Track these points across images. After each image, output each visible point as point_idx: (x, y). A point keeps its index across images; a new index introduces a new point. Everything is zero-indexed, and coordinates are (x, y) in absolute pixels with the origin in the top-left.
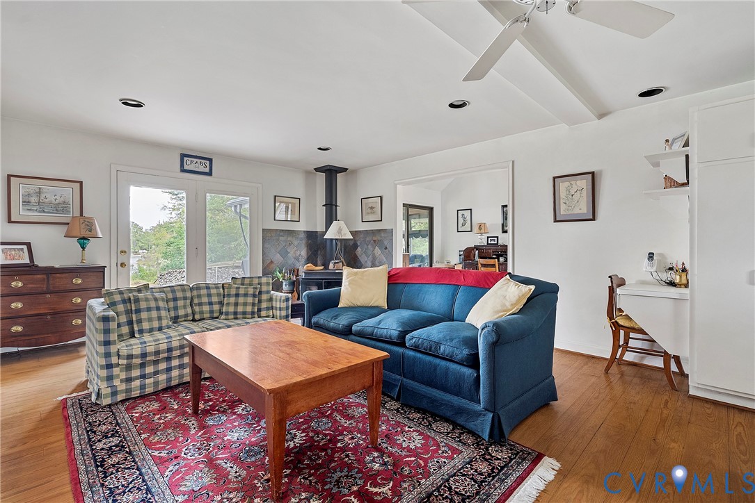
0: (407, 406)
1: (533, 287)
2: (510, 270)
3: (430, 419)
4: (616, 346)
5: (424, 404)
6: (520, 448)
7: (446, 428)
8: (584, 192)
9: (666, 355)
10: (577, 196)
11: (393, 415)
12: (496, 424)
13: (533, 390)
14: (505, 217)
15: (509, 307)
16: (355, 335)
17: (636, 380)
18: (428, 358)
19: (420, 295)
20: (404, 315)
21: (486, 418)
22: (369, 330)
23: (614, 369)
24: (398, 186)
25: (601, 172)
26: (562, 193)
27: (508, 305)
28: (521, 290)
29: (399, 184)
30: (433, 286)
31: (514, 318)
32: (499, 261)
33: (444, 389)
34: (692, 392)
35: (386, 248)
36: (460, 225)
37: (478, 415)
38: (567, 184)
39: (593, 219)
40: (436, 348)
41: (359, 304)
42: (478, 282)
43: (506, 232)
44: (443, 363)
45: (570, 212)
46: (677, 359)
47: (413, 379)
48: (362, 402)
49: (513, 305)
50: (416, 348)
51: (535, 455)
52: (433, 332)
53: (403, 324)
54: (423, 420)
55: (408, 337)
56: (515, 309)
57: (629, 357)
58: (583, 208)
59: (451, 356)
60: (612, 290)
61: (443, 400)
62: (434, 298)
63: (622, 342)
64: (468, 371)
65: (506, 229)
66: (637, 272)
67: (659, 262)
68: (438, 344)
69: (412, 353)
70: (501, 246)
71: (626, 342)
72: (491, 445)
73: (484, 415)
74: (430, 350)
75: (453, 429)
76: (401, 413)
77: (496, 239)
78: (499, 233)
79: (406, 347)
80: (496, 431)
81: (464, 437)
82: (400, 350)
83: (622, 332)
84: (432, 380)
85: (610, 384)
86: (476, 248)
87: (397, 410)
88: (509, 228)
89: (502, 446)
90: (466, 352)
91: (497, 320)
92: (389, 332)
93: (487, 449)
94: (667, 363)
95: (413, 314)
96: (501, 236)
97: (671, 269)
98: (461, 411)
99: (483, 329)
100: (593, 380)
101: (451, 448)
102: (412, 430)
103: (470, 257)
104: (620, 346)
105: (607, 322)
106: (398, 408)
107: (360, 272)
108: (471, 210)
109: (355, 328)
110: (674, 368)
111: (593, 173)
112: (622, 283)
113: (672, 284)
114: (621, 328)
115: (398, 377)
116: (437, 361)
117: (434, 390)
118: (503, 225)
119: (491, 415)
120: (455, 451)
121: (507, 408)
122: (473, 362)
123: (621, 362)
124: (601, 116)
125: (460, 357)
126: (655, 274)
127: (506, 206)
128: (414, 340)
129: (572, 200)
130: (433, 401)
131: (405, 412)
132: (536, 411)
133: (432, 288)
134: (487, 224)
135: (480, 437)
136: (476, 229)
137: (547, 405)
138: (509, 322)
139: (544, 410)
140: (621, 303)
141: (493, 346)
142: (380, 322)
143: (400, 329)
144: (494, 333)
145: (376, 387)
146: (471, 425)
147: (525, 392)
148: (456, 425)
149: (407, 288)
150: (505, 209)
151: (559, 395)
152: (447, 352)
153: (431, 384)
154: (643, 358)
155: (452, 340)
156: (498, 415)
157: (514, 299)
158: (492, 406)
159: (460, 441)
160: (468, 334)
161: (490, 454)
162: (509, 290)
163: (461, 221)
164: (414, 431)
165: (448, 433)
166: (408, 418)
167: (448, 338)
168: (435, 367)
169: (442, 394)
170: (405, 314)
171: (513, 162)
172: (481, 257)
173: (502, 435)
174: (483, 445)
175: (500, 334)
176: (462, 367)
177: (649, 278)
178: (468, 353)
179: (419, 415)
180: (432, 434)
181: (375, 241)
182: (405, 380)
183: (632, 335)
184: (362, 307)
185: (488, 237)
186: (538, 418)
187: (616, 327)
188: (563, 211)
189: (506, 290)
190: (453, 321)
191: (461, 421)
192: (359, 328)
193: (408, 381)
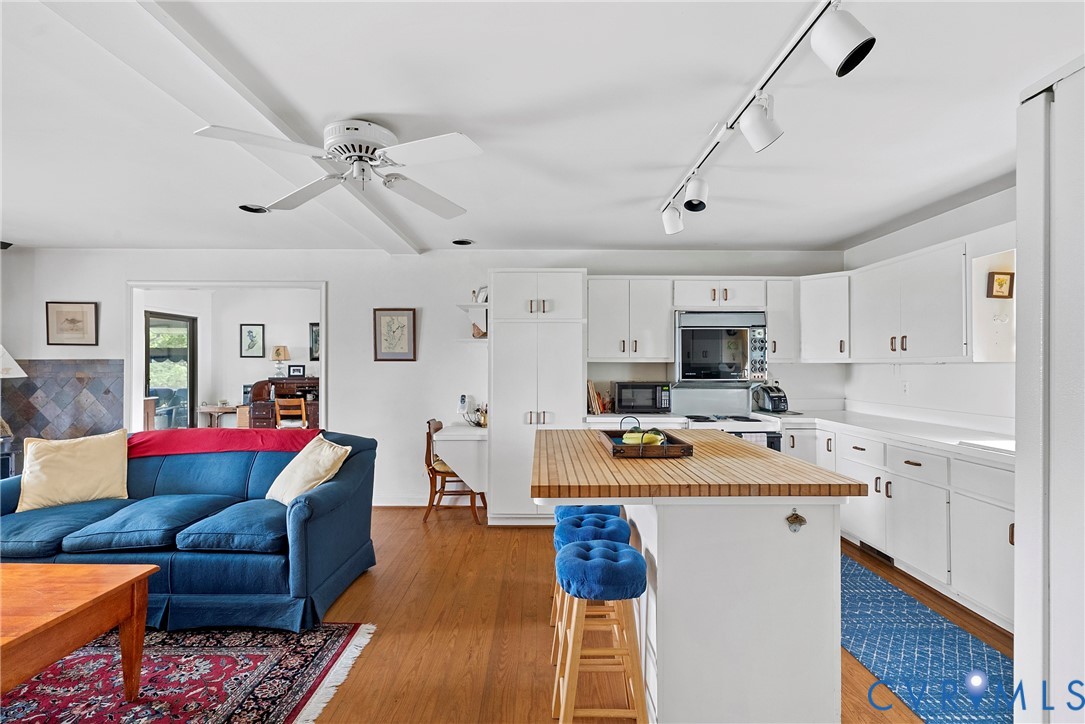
0: (177, 632)
1: (349, 448)
2: (322, 426)
3: (218, 636)
4: (433, 493)
5: (208, 620)
6: (335, 626)
7: (245, 637)
8: (406, 330)
9: (472, 494)
10: (398, 332)
11: (156, 651)
12: (309, 610)
13: (349, 562)
14: (315, 339)
15: (323, 474)
16: (69, 553)
17: (450, 523)
18: (214, 557)
19: (192, 470)
20: (168, 504)
21: (297, 607)
22: (102, 539)
23: (433, 516)
24: (135, 289)
25: (421, 310)
26: (384, 329)
27: (322, 471)
28: (337, 453)
29: (137, 287)
30: (214, 455)
31: (329, 487)
32: (305, 400)
33: (240, 590)
34: (490, 523)
35: (107, 392)
36: (245, 347)
37: (287, 606)
38: (388, 319)
39: (414, 360)
40: (227, 541)
41: (67, 499)
42: (283, 445)
43: (317, 359)
44: (239, 558)
45: (391, 351)
46: (482, 495)
47: (190, 591)
48: (93, 652)
49: (327, 471)
50: (195, 548)
51: (350, 628)
52: (222, 521)
53: (170, 518)
54: (208, 640)
55: (179, 536)
56: (330, 475)
57: (446, 501)
58: (404, 348)
59: (250, 547)
60: (429, 436)
61: (238, 605)
62: (217, 471)
63: (438, 487)
64: (273, 560)
65: (316, 355)
66: (452, 415)
67: (470, 403)
68: (230, 535)
69: (186, 557)
70: (309, 379)
71: (443, 487)
72: (302, 636)
73: (294, 605)
74: (220, 546)
75: (253, 636)
76: (170, 645)
77: (301, 368)
78: (306, 361)
79: (178, 551)
80: (309, 618)
81: (269, 639)
82: (166, 557)
83: (439, 478)
84: (220, 584)
85: (427, 531)
86: (272, 381)
87: (163, 643)
88: (322, 354)
89: (315, 632)
90: (270, 537)
91: (310, 492)
92: (145, 535)
93: (298, 641)
94: (473, 501)
95: (184, 501)
96: (310, 365)
97: (478, 410)
98: (263, 610)
99: (292, 507)
100: (412, 532)
101: (250, 657)
102: (192, 658)
103: (261, 396)
104: (436, 493)
105: (425, 470)
106: (163, 640)
107: (66, 446)
108: (263, 325)
109: (67, 542)
110: (479, 503)
111: (414, 310)
112: (439, 427)
113: (478, 424)
114: (437, 473)
115: (163, 596)
116: (229, 557)
117: (224, 596)
118: (311, 350)
119: (302, 602)
120: (256, 659)
121: (321, 588)
122: (281, 547)
123: (439, 508)
124: (422, 250)
125: (262, 545)
126: (466, 416)
127: (317, 324)
128: (191, 538)
129: (394, 338)
130: (221, 611)
131: (177, 640)
132: (353, 582)
133: (213, 459)
134: (288, 348)
135: (288, 632)
136: (270, 353)
137: (364, 573)
138: (323, 492)
139: (361, 580)
140: (437, 449)
141: (306, 524)
142: (124, 523)
143: (166, 527)
144: (306, 509)
145: (137, 616)
146: (278, 623)
147: (341, 566)
148: (255, 630)
149: (167, 462)
150: (314, 329)
151: (377, 558)
152: (244, 544)
153: (218, 590)
154: (457, 499)
155: (250, 526)
156: (311, 599)
157: (328, 464)
158: (305, 592)
159: (264, 646)
160: (273, 514)
161: (302, 646)
162: (323, 453)
163: (246, 341)
164: (195, 659)
165: (247, 643)
166: (184, 646)
167: (245, 524)
168: (226, 567)
169: (237, 597)
170: (171, 503)
171: (327, 283)
172: (279, 395)
173: (316, 619)
174: (293, 639)
175: (314, 508)
176: (264, 556)
177: (462, 420)
178: (273, 537)
179: (201, 637)
180: (225, 652)
181: (80, 380)
182: (174, 597)
183: (448, 479)
184: (74, 503)
185: (290, 367)
186: (356, 589)
187: (433, 473)
188: (384, 349)
189: (319, 454)
190: (247, 499)
191: (263, 622)
192: (78, 540)
193: (182, 597)
